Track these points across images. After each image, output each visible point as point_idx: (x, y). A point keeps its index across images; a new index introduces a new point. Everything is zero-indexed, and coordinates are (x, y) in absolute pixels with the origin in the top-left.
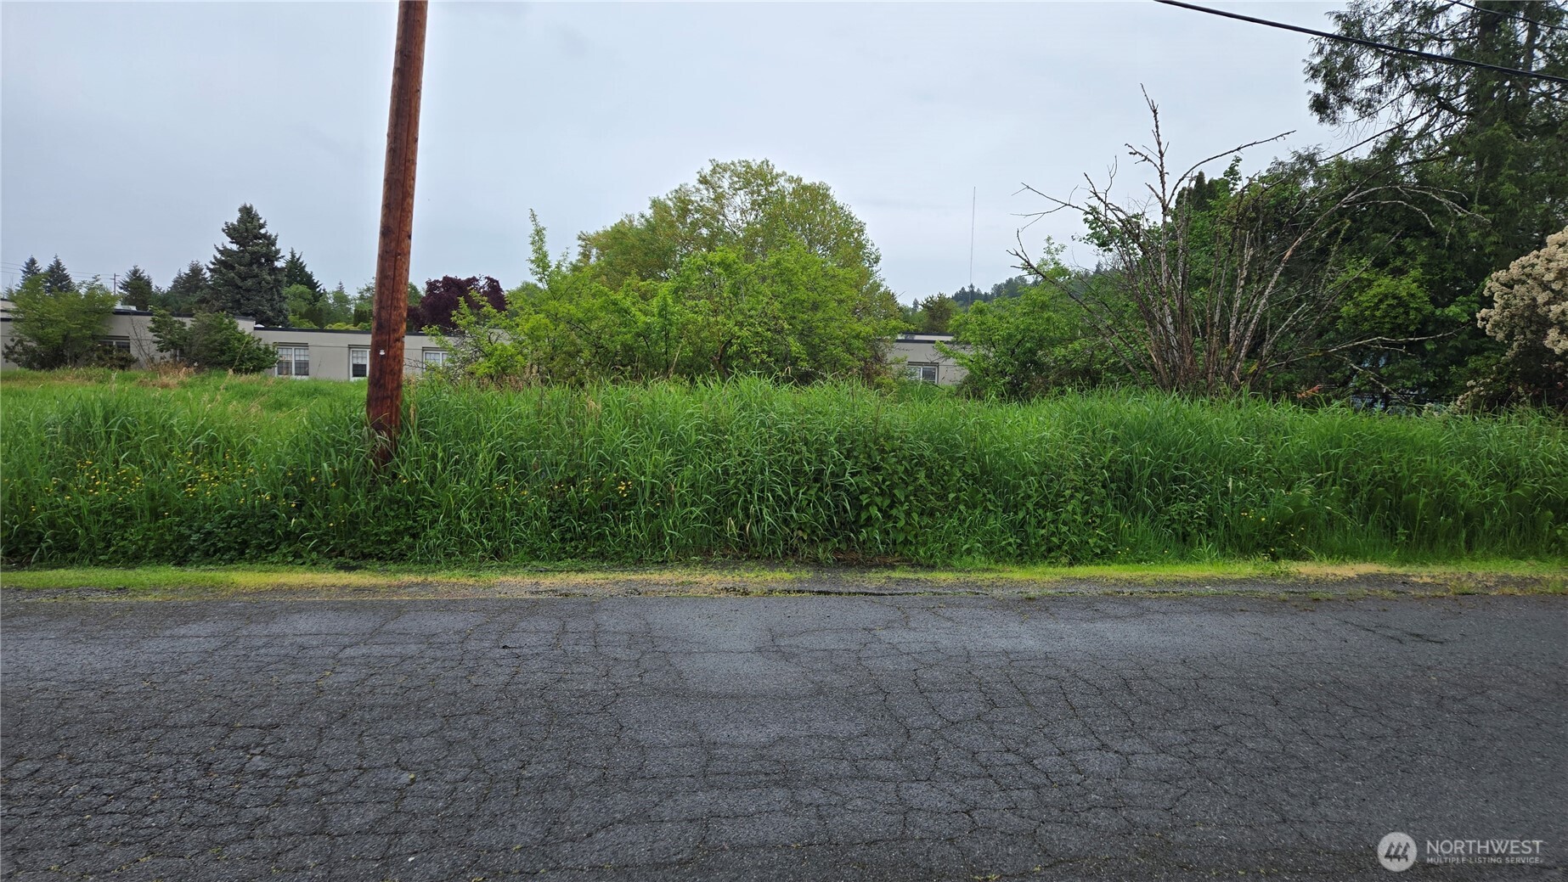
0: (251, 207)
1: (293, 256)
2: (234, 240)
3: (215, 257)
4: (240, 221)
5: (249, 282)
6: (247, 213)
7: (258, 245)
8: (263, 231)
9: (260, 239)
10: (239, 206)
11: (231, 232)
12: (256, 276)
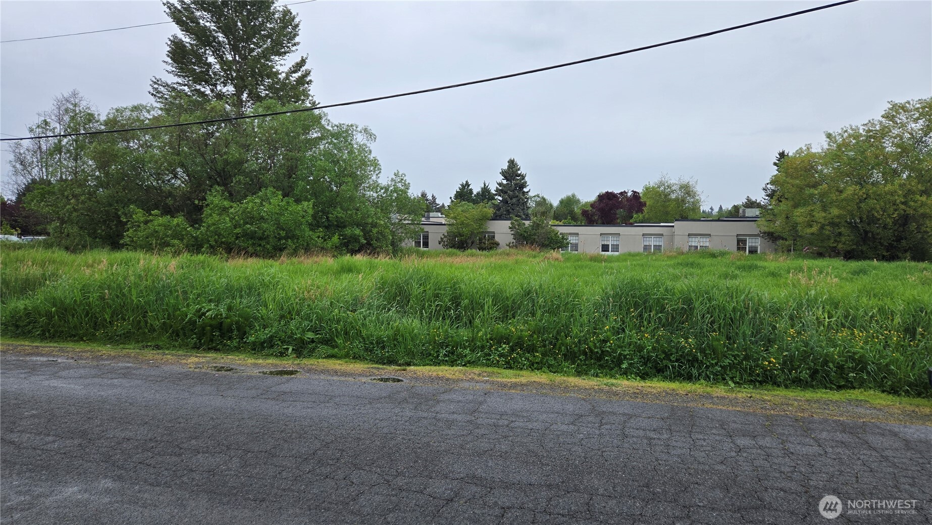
0: (514, 160)
1: (485, 185)
2: (506, 178)
3: (497, 188)
4: (509, 167)
5: (514, 200)
6: (512, 163)
7: (518, 180)
8: (519, 172)
9: (518, 176)
10: (508, 160)
11: (503, 173)
12: (517, 197)
